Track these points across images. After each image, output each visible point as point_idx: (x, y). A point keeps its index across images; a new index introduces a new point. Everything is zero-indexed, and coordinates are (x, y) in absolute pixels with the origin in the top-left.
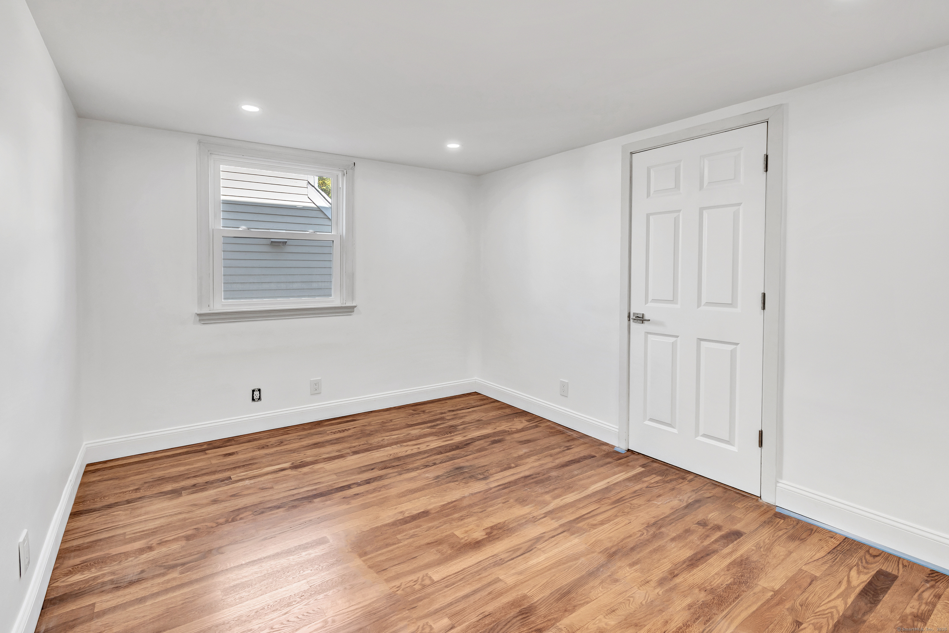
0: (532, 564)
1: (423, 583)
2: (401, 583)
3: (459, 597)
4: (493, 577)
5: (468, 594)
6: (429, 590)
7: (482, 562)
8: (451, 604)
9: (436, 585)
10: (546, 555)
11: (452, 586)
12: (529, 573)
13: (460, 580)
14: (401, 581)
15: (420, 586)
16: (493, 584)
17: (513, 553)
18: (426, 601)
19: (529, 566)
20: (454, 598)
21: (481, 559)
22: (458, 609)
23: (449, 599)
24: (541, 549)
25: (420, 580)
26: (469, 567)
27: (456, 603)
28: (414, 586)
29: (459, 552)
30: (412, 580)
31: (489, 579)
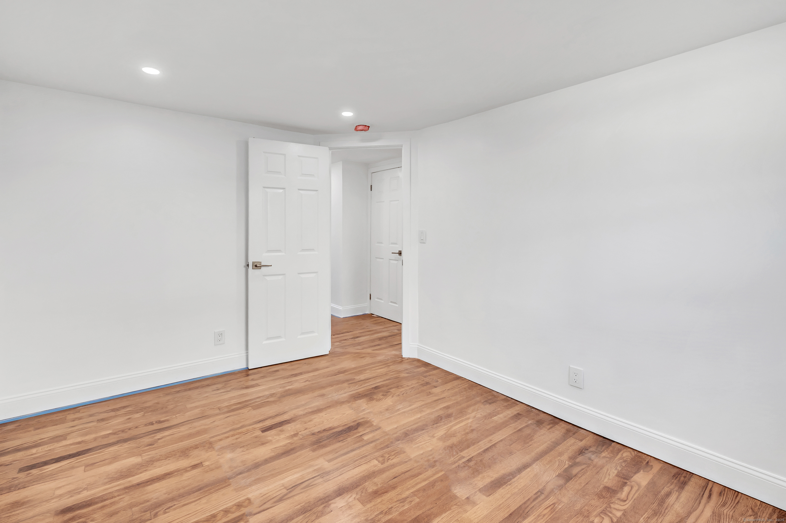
0: (297, 474)
1: (383, 458)
2: (387, 462)
3: (358, 450)
4: (332, 463)
5: (351, 452)
6: (377, 454)
7: (339, 474)
8: (363, 446)
9: (374, 457)
10: (282, 482)
11: (363, 456)
12: (304, 466)
13: (357, 460)
14: (388, 463)
15: (386, 456)
16: (333, 458)
17: (310, 484)
18: (379, 447)
19: (301, 472)
20: (361, 449)
21: (340, 478)
22: (358, 444)
23: (364, 448)
24: (284, 488)
25: (386, 460)
26: (350, 470)
27: (360, 447)
28: (389, 456)
29: (358, 484)
30: (391, 460)
31: (335, 461)
